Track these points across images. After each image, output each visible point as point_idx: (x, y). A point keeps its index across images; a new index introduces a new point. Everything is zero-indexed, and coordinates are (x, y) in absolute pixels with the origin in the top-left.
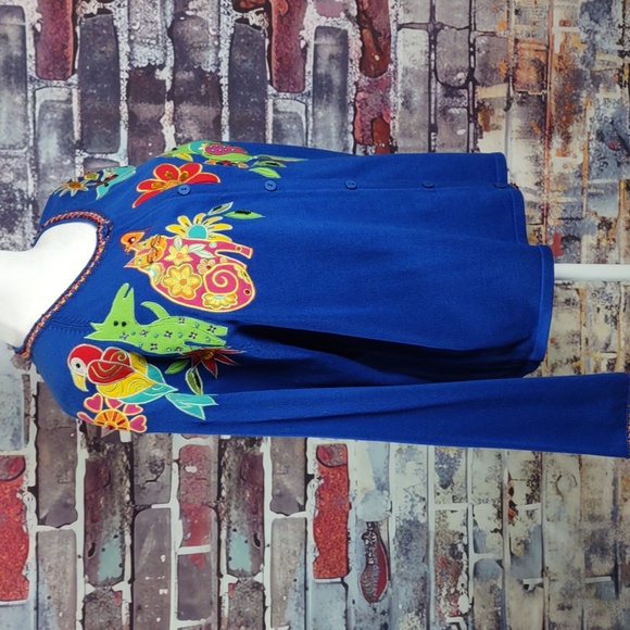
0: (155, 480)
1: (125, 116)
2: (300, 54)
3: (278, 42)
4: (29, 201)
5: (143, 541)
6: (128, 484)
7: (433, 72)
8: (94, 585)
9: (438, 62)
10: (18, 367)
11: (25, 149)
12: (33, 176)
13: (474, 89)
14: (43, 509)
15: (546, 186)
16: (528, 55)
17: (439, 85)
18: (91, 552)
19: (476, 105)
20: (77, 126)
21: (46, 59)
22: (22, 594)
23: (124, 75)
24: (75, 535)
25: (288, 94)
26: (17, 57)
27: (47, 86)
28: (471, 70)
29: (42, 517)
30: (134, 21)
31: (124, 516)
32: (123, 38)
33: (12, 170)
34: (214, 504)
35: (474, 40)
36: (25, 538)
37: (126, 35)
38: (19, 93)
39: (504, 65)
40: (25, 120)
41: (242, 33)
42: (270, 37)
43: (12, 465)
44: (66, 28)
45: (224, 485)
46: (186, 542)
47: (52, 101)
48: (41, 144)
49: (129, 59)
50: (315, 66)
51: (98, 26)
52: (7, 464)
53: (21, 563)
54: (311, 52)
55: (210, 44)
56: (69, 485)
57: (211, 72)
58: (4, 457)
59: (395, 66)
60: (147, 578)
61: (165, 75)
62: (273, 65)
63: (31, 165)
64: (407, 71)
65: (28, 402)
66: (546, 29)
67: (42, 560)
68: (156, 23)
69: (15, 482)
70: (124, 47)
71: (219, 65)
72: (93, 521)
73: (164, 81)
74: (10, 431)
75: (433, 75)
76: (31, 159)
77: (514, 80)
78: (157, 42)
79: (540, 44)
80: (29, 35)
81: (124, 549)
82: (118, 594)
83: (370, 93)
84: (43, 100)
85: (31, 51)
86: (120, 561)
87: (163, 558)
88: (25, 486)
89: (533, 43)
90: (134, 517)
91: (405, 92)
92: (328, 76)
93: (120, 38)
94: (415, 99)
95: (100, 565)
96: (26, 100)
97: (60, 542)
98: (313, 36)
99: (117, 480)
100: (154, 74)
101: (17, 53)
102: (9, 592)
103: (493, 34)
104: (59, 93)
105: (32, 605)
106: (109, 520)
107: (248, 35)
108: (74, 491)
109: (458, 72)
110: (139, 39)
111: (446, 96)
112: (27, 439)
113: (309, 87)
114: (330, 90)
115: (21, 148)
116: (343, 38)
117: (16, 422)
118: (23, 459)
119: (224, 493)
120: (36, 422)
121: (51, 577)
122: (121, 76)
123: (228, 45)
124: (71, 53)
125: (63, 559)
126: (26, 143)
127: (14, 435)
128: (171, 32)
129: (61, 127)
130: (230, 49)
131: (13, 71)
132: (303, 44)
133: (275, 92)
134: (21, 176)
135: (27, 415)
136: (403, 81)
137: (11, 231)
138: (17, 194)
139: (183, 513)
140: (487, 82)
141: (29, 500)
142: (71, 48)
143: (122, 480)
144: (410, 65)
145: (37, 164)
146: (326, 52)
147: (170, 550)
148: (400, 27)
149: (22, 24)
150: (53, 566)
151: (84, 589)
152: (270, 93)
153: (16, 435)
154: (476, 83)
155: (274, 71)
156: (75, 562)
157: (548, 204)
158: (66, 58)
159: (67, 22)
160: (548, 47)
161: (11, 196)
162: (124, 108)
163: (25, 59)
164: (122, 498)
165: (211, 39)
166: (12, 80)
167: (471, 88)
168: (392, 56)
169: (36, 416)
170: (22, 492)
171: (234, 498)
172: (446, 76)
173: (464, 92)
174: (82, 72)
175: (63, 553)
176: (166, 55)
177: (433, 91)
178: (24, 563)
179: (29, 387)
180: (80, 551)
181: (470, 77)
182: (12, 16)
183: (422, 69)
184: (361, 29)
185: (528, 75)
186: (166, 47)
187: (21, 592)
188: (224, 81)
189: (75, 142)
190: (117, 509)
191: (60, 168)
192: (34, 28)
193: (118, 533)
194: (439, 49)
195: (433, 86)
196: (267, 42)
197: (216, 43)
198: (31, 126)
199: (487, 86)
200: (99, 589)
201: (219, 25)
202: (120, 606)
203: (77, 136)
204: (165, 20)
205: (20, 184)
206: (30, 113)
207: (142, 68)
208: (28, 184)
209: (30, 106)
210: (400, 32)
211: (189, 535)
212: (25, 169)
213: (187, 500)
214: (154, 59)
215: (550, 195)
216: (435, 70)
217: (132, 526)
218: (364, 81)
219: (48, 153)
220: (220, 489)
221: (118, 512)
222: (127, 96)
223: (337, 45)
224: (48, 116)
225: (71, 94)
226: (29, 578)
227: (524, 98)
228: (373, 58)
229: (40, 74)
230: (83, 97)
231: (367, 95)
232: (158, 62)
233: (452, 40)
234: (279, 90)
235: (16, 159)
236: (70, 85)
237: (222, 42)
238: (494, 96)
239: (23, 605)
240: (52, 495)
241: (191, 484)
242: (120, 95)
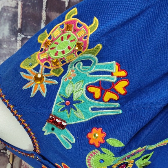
1: (44, 18)
20: (19, 21)
47: (8, 7)
73: (64, 2)
84: (3, 6)
129: (11, 21)
162: (44, 14)
189: (18, 29)
191: (9, 42)
203: (19, 26)
219: (3, 34)
222: (46, 8)
224: (5, 14)
225: (17, 4)
230: (24, 6)
242: (42, 7)
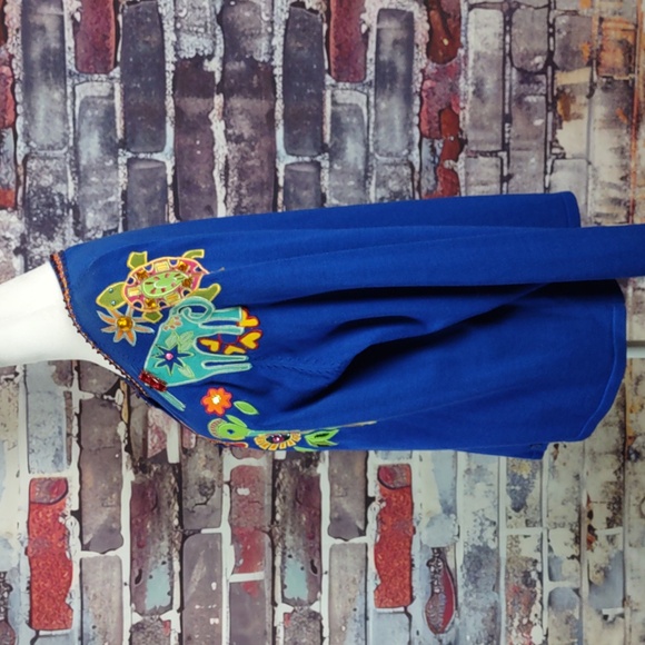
0: (205, 504)
1: (171, 112)
2: (361, 39)
3: (336, 26)
4: (69, 206)
5: (192, 568)
6: (177, 507)
7: (507, 56)
8: (141, 614)
9: (514, 45)
10: (60, 384)
11: (65, 150)
12: (74, 179)
13: (553, 74)
14: (88, 534)
15: (632, 180)
16: (614, 35)
17: (514, 71)
18: (138, 579)
19: (555, 92)
20: (119, 124)
21: (86, 51)
22: (66, 624)
23: (170, 67)
24: (120, 562)
25: (348, 85)
26: (55, 49)
27: (87, 81)
28: (550, 54)
29: (86, 542)
30: (180, 8)
31: (172, 542)
32: (168, 26)
33: (51, 172)
34: (268, 529)
35: (554, 20)
36: (68, 564)
37: (172, 23)
38: (57, 89)
39: (587, 47)
40: (65, 118)
41: (297, 18)
42: (328, 22)
43: (54, 488)
44: (107, 17)
45: (278, 509)
46: (238, 569)
47: (93, 97)
48: (82, 143)
49: (176, 50)
50: (378, 53)
51: (142, 13)
52: (48, 487)
53: (64, 591)
54: (373, 37)
55: (263, 31)
56: (114, 509)
57: (264, 62)
58: (45, 479)
59: (466, 51)
60: (197, 607)
61: (214, 66)
62: (332, 53)
63: (71, 167)
64: (478, 56)
65: (70, 420)
66: (634, 6)
67: (87, 588)
68: (204, 8)
69: (58, 506)
70: (170, 37)
71: (272, 54)
72: (140, 546)
73: (212, 74)
74: (51, 452)
75: (508, 59)
76: (71, 160)
77: (598, 64)
78: (206, 30)
79: (627, 23)
80: (68, 25)
81: (172, 577)
82: (167, 624)
83: (437, 81)
84: (83, 96)
85: (70, 43)
86: (169, 589)
87: (214, 585)
88: (67, 510)
89: (620, 21)
90: (182, 543)
91: (477, 79)
92: (391, 63)
93: (165, 27)
94: (487, 87)
95: (147, 593)
96: (65, 96)
97: (105, 569)
98: (375, 20)
99: (164, 503)
100: (202, 65)
101: (54, 45)
102: (52, 621)
103: (575, 13)
104: (100, 88)
105: (76, 635)
106: (157, 545)
107: (305, 21)
108: (120, 515)
109: (535, 55)
110: (185, 28)
111: (522, 82)
112: (70, 460)
113: (371, 75)
114: (393, 79)
115: (61, 149)
116: (408, 21)
117: (58, 442)
118: (66, 481)
119: (278, 517)
120: (79, 442)
121: (96, 606)
122: (167, 68)
123: (282, 31)
124: (113, 44)
125: (108, 586)
126: (65, 143)
127: (56, 456)
128: (220, 18)
129: (103, 125)
130: (285, 36)
131: (52, 65)
132: (364, 28)
133: (333, 82)
134: (60, 178)
135: (69, 435)
136: (474, 67)
137: (51, 238)
138: (57, 198)
139: (235, 538)
140: (568, 66)
141: (72, 524)
142: (113, 38)
143: (169, 503)
144: (482, 49)
145: (77, 165)
146: (389, 37)
147: (221, 577)
148: (471, 7)
149: (60, 13)
150: (98, 594)
151: (131, 618)
152: (328, 83)
153: (57, 456)
154: (555, 68)
155: (332, 59)
156: (121, 588)
157: (634, 201)
158: (108, 50)
159: (109, 11)
160: (637, 26)
161: (50, 201)
162: (170, 103)
163: (64, 51)
164: (170, 522)
165: (264, 25)
166: (51, 75)
167: (550, 73)
168: (463, 39)
169: (79, 435)
170: (64, 516)
171: (289, 522)
172: (522, 60)
173: (542, 78)
174: (125, 65)
175: (109, 580)
176: (215, 44)
177: (507, 77)
178: (67, 591)
179: (71, 405)
180: (126, 578)
181: (549, 61)
182: (49, 5)
183: (496, 53)
184: (428, 10)
185: (613, 58)
186: (215, 36)
187: (64, 622)
188: (278, 71)
189: (117, 141)
190: (165, 534)
191: (102, 170)
192: (73, 17)
193: (166, 560)
194: (514, 31)
195: (508, 71)
196: (325, 27)
197: (270, 29)
198: (71, 124)
199: (568, 71)
200: (147, 618)
201: (273, 9)
202: (169, 636)
203: (120, 134)
204: (214, 6)
205: (60, 188)
206: (69, 110)
207: (190, 59)
208: (67, 187)
209: (69, 103)
210: (472, 13)
211: (241, 562)
212: (65, 171)
213: (239, 524)
214: (202, 48)
215: (637, 190)
216: (510, 54)
217: (181, 553)
218: (432, 68)
219: (89, 154)
220: (274, 512)
221: (166, 536)
222: (174, 90)
223: (401, 29)
224: (89, 113)
225: (113, 89)
226: (73, 606)
227: (610, 83)
228: (442, 42)
229: (79, 67)
230: (126, 92)
231: (434, 83)
232: (206, 52)
233: (529, 20)
234: (338, 79)
235: (55, 161)
236: (112, 79)
237: (276, 28)
238: (575, 82)
239: (67, 635)
240: (96, 519)
241: (243, 507)
242: (165, 89)
